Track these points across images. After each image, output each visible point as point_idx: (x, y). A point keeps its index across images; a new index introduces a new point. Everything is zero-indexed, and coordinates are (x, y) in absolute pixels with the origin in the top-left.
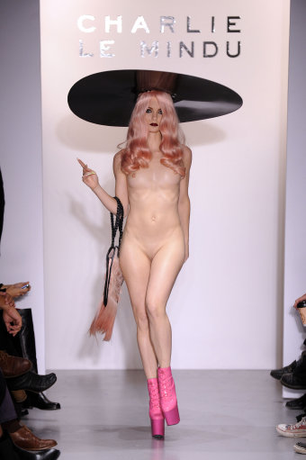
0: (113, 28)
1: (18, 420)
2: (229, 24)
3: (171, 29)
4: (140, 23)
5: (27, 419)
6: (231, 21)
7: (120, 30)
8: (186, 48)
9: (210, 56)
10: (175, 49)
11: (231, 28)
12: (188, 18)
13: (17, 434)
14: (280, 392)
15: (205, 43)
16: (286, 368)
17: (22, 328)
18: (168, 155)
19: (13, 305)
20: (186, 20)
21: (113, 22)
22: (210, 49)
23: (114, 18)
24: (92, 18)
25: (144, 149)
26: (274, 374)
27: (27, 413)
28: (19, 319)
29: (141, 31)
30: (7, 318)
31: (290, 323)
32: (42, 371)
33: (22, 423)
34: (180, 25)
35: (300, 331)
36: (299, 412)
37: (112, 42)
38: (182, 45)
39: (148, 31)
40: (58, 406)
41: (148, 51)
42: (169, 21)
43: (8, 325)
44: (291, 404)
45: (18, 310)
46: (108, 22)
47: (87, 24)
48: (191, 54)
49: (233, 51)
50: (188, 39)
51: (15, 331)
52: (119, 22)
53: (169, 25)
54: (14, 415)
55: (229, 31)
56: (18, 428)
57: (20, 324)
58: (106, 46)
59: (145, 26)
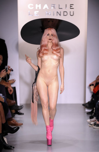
0: (38, 8)
1: (12, 117)
2: (71, 6)
3: (55, 8)
4: (46, 6)
5: (14, 117)
6: (71, 5)
7: (40, 8)
8: (59, 13)
9: (65, 15)
10: (55, 13)
11: (71, 7)
12: (59, 5)
13: (12, 122)
14: (85, 110)
15: (64, 12)
16: (87, 103)
17: (13, 92)
18: (54, 50)
19: (11, 86)
20: (58, 5)
21: (38, 6)
22: (65, 14)
23: (38, 5)
24: (32, 5)
25: (46, 48)
26: (83, 105)
27: (14, 116)
28: (12, 90)
29: (46, 8)
30: (9, 90)
31: (88, 91)
32: (19, 105)
33: (13, 118)
34: (57, 7)
35: (90, 93)
36: (90, 115)
37: (38, 12)
38: (57, 12)
39: (48, 8)
40: (23, 114)
41: (48, 14)
42: (54, 6)
43: (9, 91)
44: (88, 113)
45: (12, 87)
46: (37, 6)
47: (31, 6)
48: (60, 15)
49: (72, 14)
50: (59, 11)
51: (11, 93)
52: (40, 6)
53: (54, 7)
54: (11, 116)
55: (71, 8)
56: (12, 120)
57: (13, 91)
58: (36, 13)
59: (47, 7)
